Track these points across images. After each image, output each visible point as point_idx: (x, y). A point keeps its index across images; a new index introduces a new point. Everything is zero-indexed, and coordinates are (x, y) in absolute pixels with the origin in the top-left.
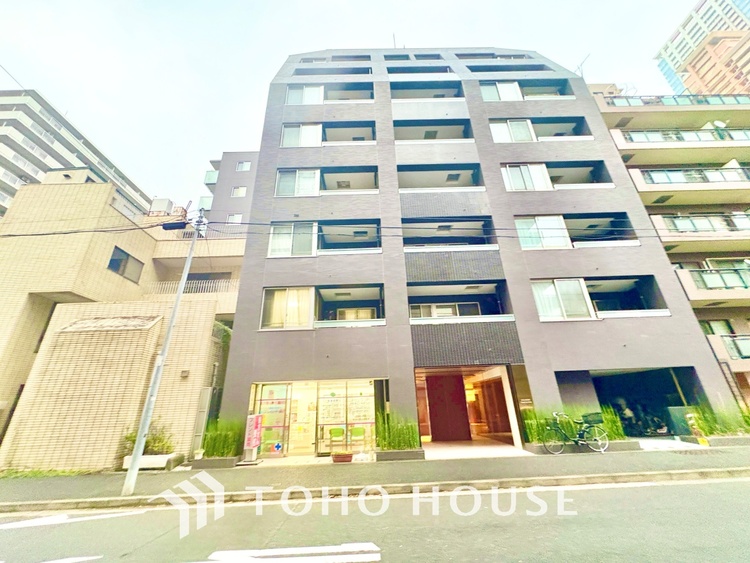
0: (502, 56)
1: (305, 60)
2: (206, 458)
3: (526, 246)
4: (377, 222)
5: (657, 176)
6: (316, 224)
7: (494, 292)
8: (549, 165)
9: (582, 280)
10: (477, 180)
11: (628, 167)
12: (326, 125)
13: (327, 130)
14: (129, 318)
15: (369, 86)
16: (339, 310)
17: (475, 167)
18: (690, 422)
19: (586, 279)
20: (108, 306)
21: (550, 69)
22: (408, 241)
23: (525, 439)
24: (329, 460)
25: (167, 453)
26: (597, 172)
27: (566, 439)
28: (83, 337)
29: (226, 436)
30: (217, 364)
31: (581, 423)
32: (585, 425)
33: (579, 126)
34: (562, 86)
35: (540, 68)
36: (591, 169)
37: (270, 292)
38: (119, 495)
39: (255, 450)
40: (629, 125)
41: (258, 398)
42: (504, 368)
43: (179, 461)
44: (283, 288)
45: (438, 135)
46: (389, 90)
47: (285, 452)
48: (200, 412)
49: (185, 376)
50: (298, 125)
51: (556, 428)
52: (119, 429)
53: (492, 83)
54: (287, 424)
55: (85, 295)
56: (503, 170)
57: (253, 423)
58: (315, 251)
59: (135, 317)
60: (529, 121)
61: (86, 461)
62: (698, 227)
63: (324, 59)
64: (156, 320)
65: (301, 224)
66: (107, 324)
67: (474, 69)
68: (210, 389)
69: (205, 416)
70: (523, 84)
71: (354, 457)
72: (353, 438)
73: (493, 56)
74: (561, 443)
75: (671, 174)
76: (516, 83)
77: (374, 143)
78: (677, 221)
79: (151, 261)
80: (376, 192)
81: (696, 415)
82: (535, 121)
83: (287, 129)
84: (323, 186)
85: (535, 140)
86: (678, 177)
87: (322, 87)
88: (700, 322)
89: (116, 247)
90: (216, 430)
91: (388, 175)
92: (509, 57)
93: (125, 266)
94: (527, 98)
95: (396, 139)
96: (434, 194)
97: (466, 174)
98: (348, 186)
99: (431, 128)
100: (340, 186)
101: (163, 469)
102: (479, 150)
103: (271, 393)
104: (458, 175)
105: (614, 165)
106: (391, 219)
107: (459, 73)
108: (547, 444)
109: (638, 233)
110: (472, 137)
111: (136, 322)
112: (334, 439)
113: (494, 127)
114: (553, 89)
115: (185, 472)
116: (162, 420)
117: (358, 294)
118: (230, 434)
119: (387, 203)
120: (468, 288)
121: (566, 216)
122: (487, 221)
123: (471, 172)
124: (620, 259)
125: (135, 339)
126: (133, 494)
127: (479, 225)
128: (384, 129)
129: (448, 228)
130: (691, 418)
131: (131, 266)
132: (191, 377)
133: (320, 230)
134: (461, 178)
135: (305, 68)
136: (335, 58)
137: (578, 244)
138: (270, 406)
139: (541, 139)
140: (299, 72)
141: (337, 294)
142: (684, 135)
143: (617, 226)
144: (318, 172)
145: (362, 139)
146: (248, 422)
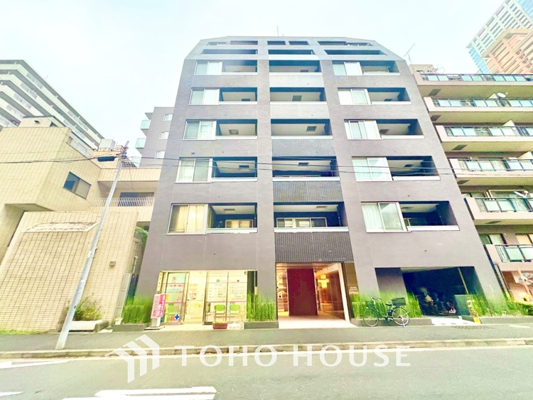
0: (351, 44)
1: (212, 44)
2: (124, 324)
3: (360, 178)
4: (255, 159)
5: (456, 131)
6: (211, 160)
7: (336, 210)
8: (379, 121)
9: (398, 203)
10: (327, 131)
11: (434, 124)
12: (222, 90)
13: (223, 93)
14: (75, 223)
15: (254, 63)
16: (227, 221)
17: (327, 122)
18: (469, 306)
19: (401, 203)
20: (61, 214)
21: (383, 54)
22: (276, 173)
23: (352, 315)
24: (210, 328)
25: (96, 320)
26: (412, 127)
27: (379, 316)
28: (41, 235)
29: (139, 308)
30: (137, 257)
31: (391, 305)
32: (393, 306)
33: (402, 95)
34: (390, 66)
35: (377, 53)
36: (409, 125)
37: (176, 207)
38: (54, 349)
39: (159, 319)
40: (438, 95)
41: (165, 281)
42: (340, 264)
43: (105, 326)
44: (186, 205)
45: (302, 98)
46: (268, 66)
47: (182, 321)
48: (122, 291)
49: (112, 265)
50: (202, 89)
51: (372, 308)
52: (62, 302)
53: (341, 62)
54: (184, 301)
55: (46, 206)
56: (346, 124)
57: (159, 300)
58: (210, 179)
59: (79, 223)
60: (366, 90)
61: (38, 324)
62: (483, 168)
63: (225, 43)
64: (94, 225)
65: (201, 160)
66: (59, 227)
67: (329, 52)
68: (130, 275)
69: (125, 294)
70: (363, 64)
71: (229, 326)
72: (232, 312)
73: (344, 43)
74: (376, 319)
75: (466, 130)
76: (359, 63)
77: (256, 103)
78: (468, 163)
79: (96, 183)
80: (255, 138)
81: (473, 301)
82: (370, 90)
83: (194, 92)
84: (219, 133)
85: (370, 104)
86: (470, 131)
87: (221, 63)
88: (480, 235)
89: (70, 173)
90: (132, 304)
91: (264, 126)
92: (356, 44)
93: (77, 186)
94: (365, 74)
95: (271, 101)
96: (296, 140)
97: (320, 127)
98: (237, 133)
99: (296, 93)
100: (231, 133)
101: (92, 331)
102: (330, 110)
103: (174, 278)
104: (315, 127)
105: (425, 123)
106: (265, 157)
107: (320, 55)
108: (365, 319)
109: (439, 172)
110: (325, 100)
111: (80, 226)
112: (218, 312)
113: (341, 93)
114: (384, 68)
115: (108, 333)
116: (94, 296)
117: (239, 210)
118: (142, 307)
119: (262, 146)
120: (317, 207)
121: (389, 158)
122: (333, 160)
123: (324, 125)
124: (425, 190)
125: (78, 239)
126: (64, 349)
127: (328, 163)
128: (264, 94)
129: (306, 164)
130: (470, 303)
131: (81, 187)
132: (116, 267)
133: (215, 164)
134: (317, 130)
135: (211, 49)
136: (233, 43)
137: (396, 178)
138: (173, 288)
139: (374, 103)
140: (206, 52)
141: (226, 210)
142: (477, 102)
143: (425, 166)
144: (215, 123)
145: (249, 100)
146: (155, 298)
